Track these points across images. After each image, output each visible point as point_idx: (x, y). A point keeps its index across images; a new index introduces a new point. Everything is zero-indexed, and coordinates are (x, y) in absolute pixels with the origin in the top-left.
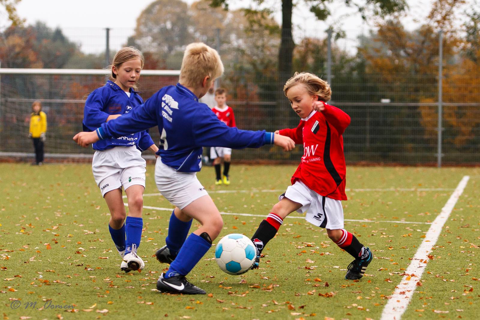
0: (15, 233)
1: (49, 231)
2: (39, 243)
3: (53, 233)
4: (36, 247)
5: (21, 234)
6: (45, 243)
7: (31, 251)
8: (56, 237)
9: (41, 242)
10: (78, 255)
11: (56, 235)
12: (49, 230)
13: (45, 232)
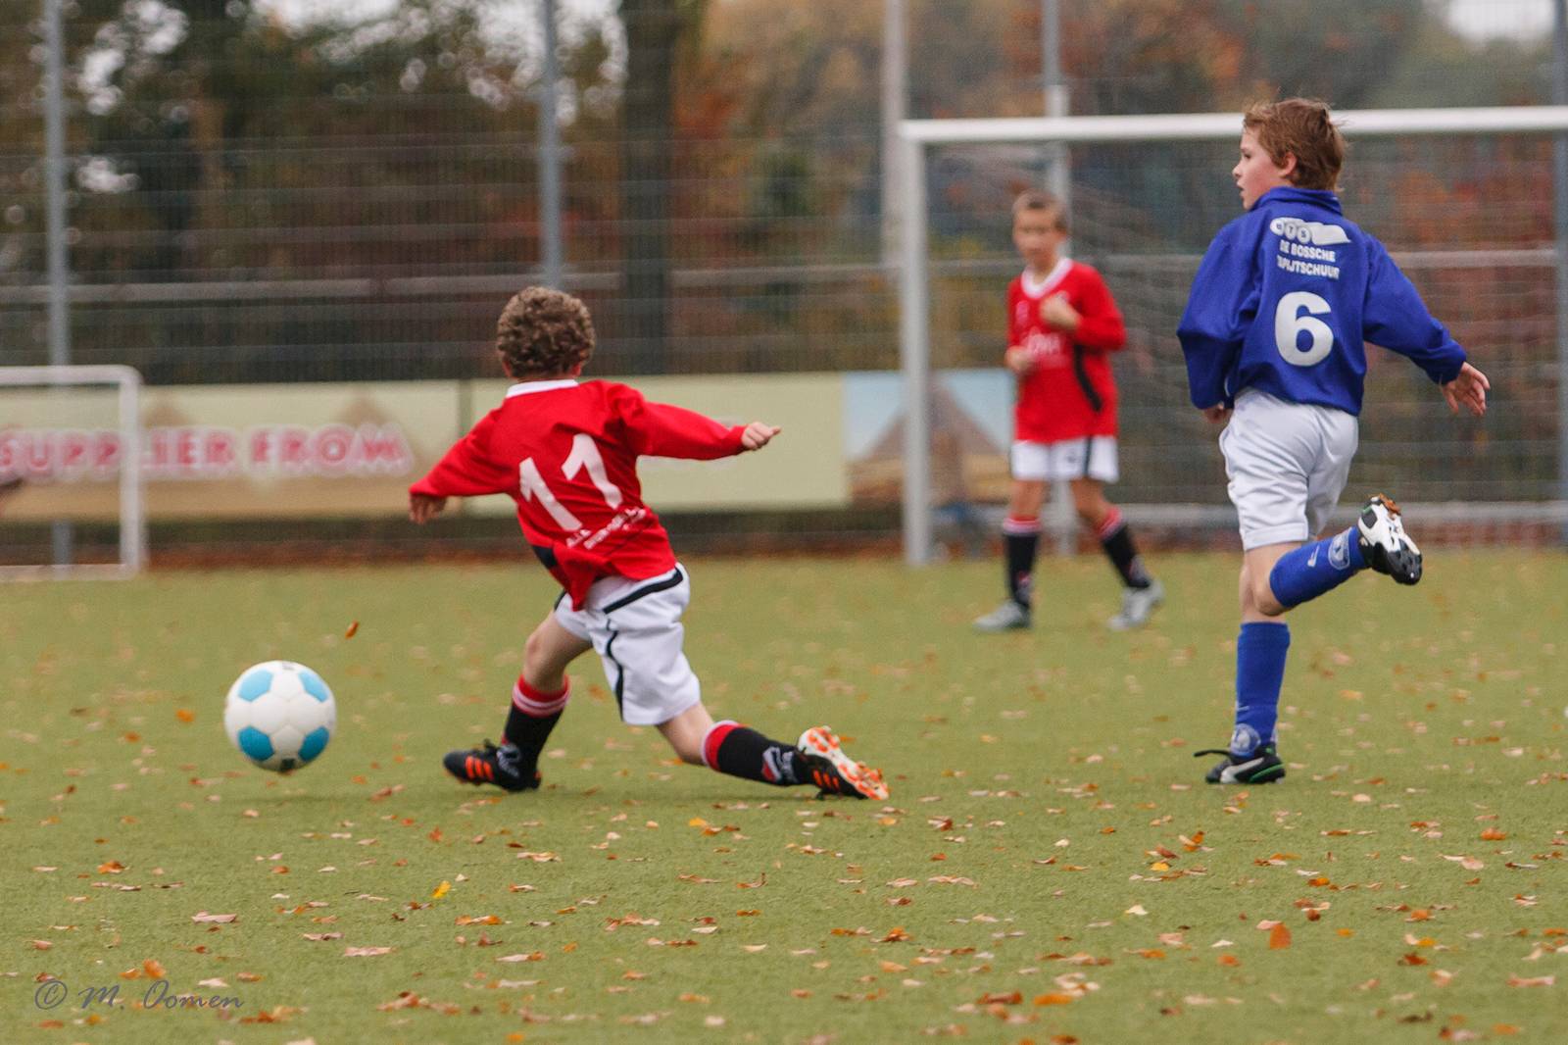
0: (1127, 878)
1: (1282, 863)
2: (1235, 921)
3: (1301, 872)
4: (1218, 939)
5: (1152, 879)
6: (1264, 917)
7: (1194, 960)
8: (1313, 890)
9: (1243, 917)
10: (1413, 972)
11: (1313, 882)
12: (1283, 858)
13: (1265, 870)
